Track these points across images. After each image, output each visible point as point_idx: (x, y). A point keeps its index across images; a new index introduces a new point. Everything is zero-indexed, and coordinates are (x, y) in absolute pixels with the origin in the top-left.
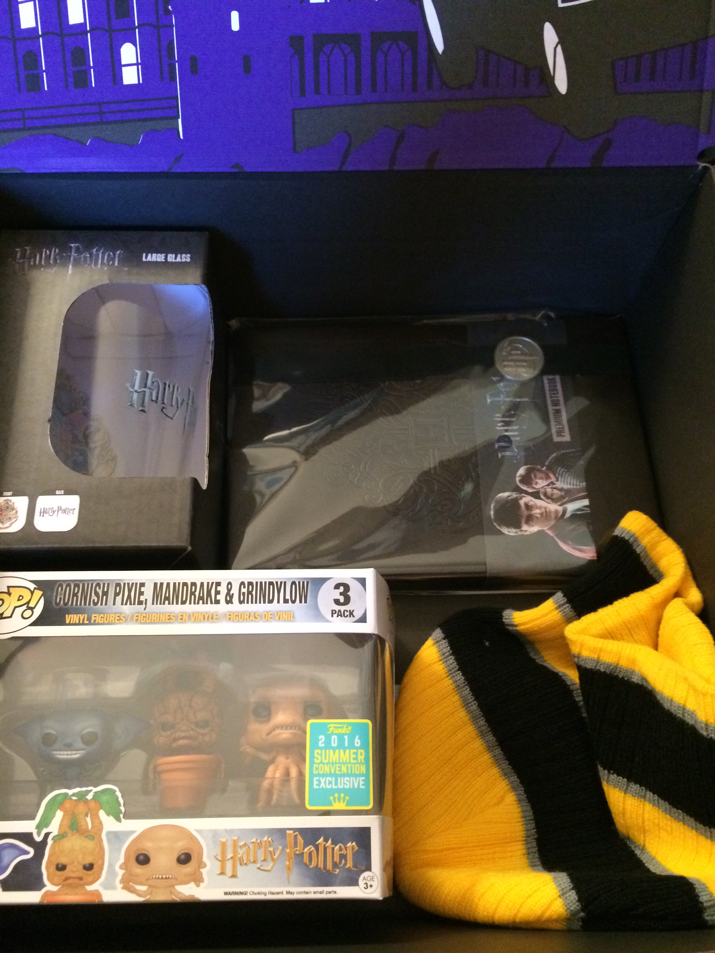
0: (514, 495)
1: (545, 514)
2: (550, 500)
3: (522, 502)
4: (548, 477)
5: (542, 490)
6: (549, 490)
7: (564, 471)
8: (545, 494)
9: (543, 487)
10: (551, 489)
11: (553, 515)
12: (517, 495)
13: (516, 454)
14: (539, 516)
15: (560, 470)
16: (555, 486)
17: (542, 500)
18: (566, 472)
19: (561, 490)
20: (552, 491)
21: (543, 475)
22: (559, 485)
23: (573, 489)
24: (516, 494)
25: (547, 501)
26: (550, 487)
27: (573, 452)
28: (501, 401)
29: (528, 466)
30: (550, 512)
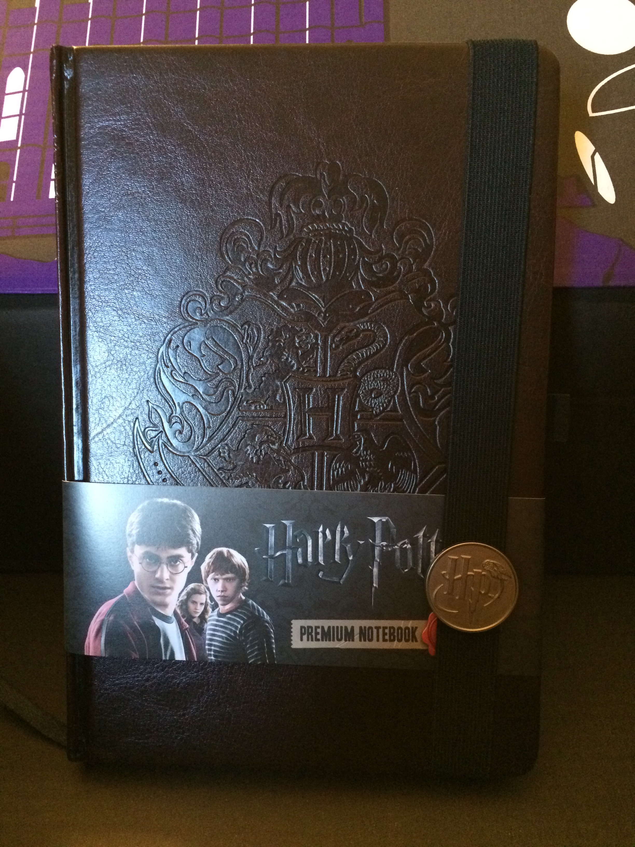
0: (196, 540)
1: (161, 585)
2: (185, 597)
3: (182, 551)
4: (226, 600)
5: (203, 587)
6: (203, 598)
7: (236, 627)
8: (195, 592)
9: (208, 589)
10: (204, 602)
11: (158, 599)
12: (196, 546)
13: (271, 552)
14: (158, 575)
15: (239, 623)
16: (210, 609)
17: (186, 585)
18: (235, 632)
19: (203, 618)
20: (202, 604)
21: (230, 593)
22: (212, 616)
23: (205, 639)
24: (197, 543)
25: (185, 592)
26: (209, 601)
27: (270, 649)
28: (374, 540)
29: (247, 571)
30: (165, 595)
